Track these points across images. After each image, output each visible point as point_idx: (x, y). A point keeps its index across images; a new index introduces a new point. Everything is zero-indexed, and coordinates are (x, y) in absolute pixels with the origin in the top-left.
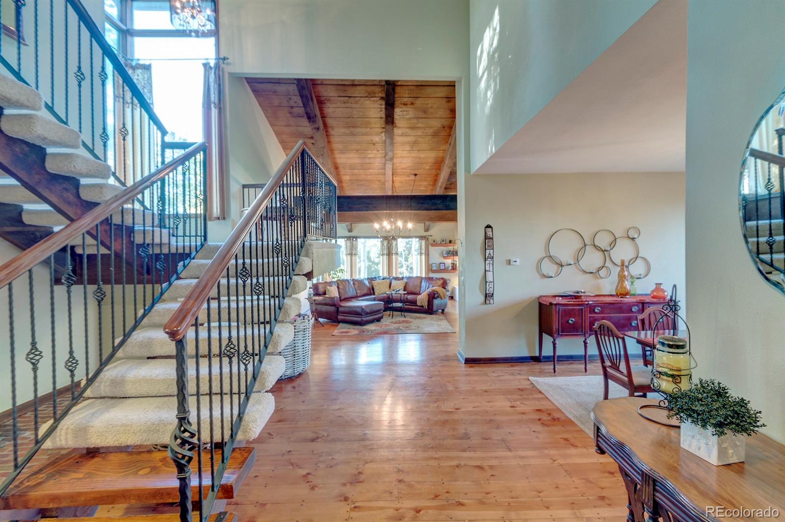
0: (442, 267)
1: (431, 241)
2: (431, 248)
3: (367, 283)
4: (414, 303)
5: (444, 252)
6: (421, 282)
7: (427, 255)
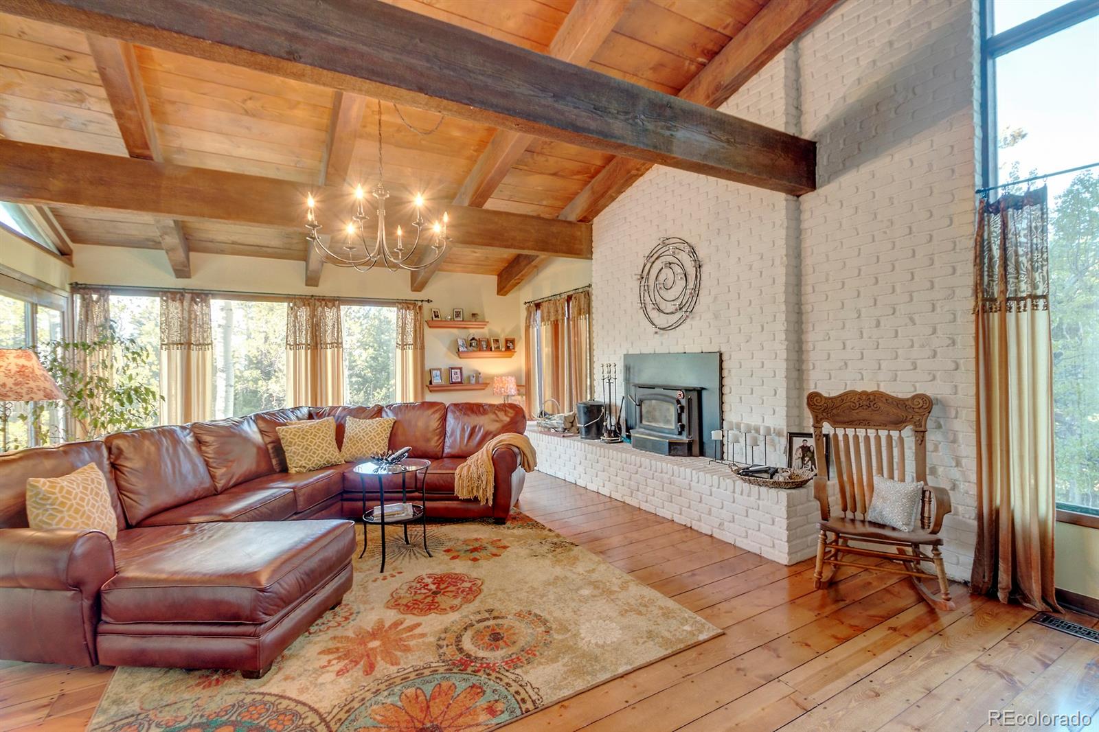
0: (456, 378)
1: (427, 314)
2: (428, 331)
3: (252, 431)
4: (445, 489)
5: (460, 343)
6: (444, 419)
7: (420, 346)
